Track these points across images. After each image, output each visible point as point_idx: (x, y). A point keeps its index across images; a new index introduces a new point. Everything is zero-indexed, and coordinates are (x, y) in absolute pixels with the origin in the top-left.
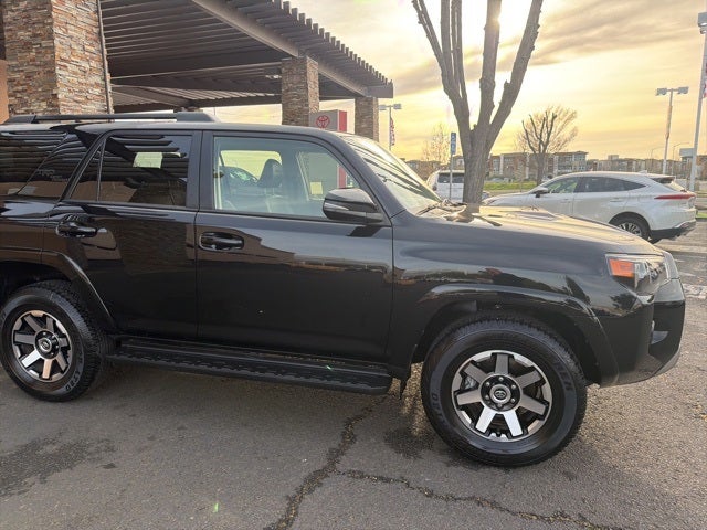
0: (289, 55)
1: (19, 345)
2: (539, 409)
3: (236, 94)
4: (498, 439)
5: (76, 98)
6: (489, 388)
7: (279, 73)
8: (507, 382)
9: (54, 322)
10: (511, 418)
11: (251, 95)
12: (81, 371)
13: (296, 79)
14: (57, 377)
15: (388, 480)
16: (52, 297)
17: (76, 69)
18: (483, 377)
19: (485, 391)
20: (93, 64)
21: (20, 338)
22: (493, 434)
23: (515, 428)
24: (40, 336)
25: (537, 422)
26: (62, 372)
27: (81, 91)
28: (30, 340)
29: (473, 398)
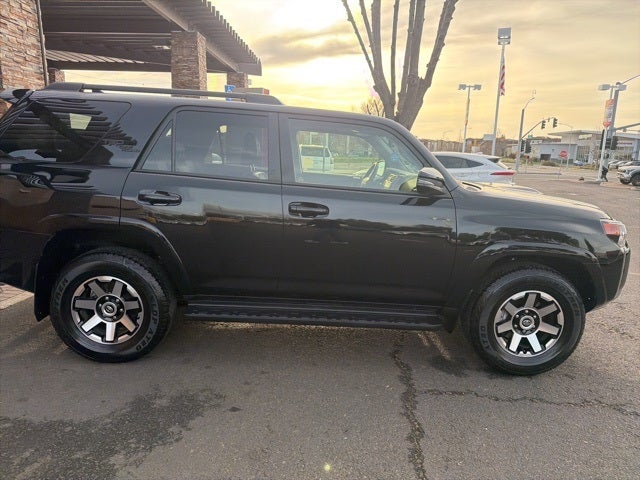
0: (180, 28)
1: (78, 310)
2: (553, 331)
3: (102, 59)
4: (525, 356)
5: (15, 58)
6: (519, 319)
7: (168, 44)
8: (531, 313)
9: (125, 286)
10: (533, 339)
11: (120, 61)
12: (154, 331)
13: (185, 52)
14: (123, 338)
15: (461, 394)
16: (123, 262)
17: (15, 28)
18: (515, 311)
19: (516, 321)
20: (30, 24)
21: (80, 304)
22: (521, 352)
23: (536, 346)
24: (103, 301)
25: (552, 340)
26: (129, 333)
27: (20, 52)
28: (90, 305)
29: (507, 327)
